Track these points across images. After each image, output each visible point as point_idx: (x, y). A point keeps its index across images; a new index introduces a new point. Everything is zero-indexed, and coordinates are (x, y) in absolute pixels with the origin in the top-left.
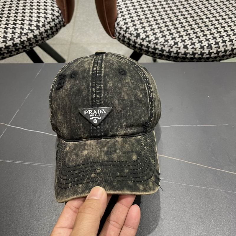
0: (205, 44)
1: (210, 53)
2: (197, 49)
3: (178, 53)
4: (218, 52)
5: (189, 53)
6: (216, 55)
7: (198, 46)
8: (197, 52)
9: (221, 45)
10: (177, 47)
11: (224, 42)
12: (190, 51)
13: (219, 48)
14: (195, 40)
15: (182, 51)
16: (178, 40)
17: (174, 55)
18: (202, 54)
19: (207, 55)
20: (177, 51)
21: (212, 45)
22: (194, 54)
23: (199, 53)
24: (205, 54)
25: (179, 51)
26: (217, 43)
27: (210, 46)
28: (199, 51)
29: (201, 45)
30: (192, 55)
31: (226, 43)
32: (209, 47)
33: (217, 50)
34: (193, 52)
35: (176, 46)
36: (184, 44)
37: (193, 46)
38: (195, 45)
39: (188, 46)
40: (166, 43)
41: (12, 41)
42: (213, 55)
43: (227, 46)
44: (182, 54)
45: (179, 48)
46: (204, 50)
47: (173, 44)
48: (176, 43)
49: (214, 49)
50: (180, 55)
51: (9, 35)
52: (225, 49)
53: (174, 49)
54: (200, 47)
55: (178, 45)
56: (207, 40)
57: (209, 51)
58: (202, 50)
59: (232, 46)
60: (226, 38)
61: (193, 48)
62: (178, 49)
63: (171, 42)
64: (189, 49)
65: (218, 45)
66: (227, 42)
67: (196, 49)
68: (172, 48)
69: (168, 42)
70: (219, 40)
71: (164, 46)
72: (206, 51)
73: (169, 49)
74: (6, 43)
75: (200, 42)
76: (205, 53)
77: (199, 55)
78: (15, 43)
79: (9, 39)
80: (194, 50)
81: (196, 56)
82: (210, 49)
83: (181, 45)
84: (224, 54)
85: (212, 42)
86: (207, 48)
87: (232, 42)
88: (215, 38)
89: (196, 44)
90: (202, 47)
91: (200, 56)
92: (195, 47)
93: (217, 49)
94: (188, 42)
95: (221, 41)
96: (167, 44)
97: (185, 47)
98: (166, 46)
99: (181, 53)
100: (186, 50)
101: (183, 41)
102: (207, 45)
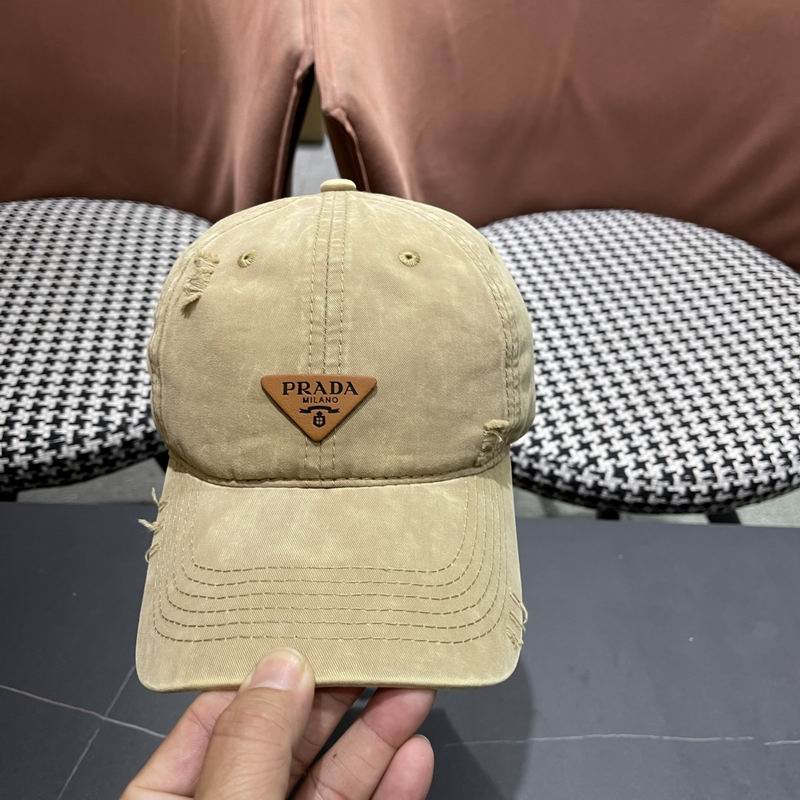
0: (675, 467)
1: (690, 495)
2: (654, 482)
3: (597, 488)
4: (712, 493)
5: (630, 491)
6: (708, 499)
7: (654, 471)
8: (652, 488)
9: (720, 472)
10: (596, 473)
11: (728, 463)
12: (634, 485)
13: (715, 479)
14: (647, 455)
15: (611, 483)
16: (599, 451)
17: (587, 493)
18: (668, 495)
19: (681, 497)
20: (596, 483)
21: (696, 472)
22: (644, 494)
23: (660, 491)
24: (676, 497)
25: (601, 483)
26: (709, 467)
27: (689, 474)
28: (658, 487)
29: (663, 471)
30: (638, 495)
31: (733, 467)
32: (687, 477)
33: (710, 487)
34: (642, 489)
35: (592, 467)
36: (614, 466)
37: (641, 471)
38: (645, 469)
39: (628, 471)
40: (564, 458)
41: (121, 435)
42: (698, 500)
43: (736, 476)
44: (611, 493)
45: (603, 476)
46: (672, 483)
47: (584, 461)
48: (592, 461)
49: (702, 484)
50: (604, 494)
51: (116, 418)
52: (732, 484)
53: (588, 478)
54: (660, 476)
55: (597, 465)
56: (681, 456)
57: (688, 489)
58: (666, 484)
59: (751, 476)
60: (735, 454)
61: (641, 478)
62: (597, 477)
63: (579, 457)
64: (631, 480)
65: (713, 471)
66: (735, 464)
67: (649, 481)
68: (580, 472)
69: (569, 455)
70: (715, 457)
71: (559, 465)
72: (680, 488)
73: (573, 477)
74: (105, 440)
75: (661, 460)
76: (676, 493)
77: (658, 497)
78: (128, 438)
79: (112, 427)
80: (642, 483)
81: (652, 499)
82: (688, 484)
83: (606, 466)
84: (730, 496)
85: (695, 461)
86: (683, 478)
87: (751, 463)
88: (701, 451)
89: (648, 465)
90: (668, 477)
91: (663, 501)
92: (647, 475)
93: (710, 482)
94: (627, 460)
95: (721, 462)
96: (566, 462)
97: (620, 473)
98: (564, 467)
99: (606, 488)
100: (620, 481)
101: (613, 455)
102: (681, 471)
